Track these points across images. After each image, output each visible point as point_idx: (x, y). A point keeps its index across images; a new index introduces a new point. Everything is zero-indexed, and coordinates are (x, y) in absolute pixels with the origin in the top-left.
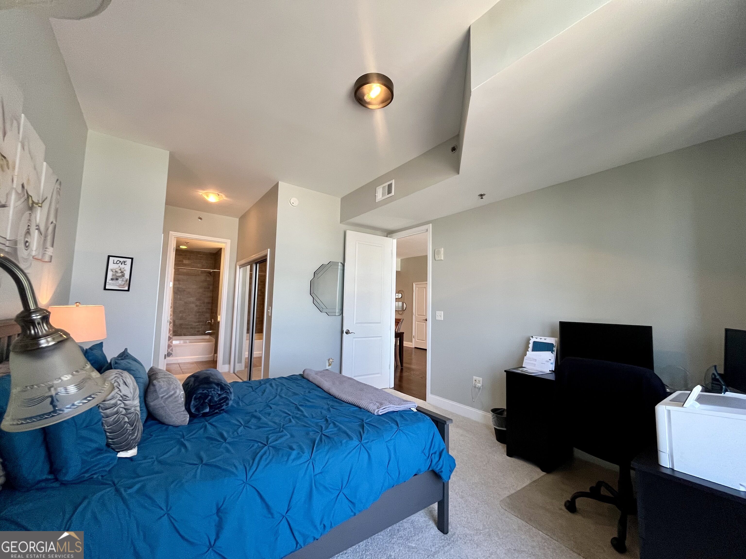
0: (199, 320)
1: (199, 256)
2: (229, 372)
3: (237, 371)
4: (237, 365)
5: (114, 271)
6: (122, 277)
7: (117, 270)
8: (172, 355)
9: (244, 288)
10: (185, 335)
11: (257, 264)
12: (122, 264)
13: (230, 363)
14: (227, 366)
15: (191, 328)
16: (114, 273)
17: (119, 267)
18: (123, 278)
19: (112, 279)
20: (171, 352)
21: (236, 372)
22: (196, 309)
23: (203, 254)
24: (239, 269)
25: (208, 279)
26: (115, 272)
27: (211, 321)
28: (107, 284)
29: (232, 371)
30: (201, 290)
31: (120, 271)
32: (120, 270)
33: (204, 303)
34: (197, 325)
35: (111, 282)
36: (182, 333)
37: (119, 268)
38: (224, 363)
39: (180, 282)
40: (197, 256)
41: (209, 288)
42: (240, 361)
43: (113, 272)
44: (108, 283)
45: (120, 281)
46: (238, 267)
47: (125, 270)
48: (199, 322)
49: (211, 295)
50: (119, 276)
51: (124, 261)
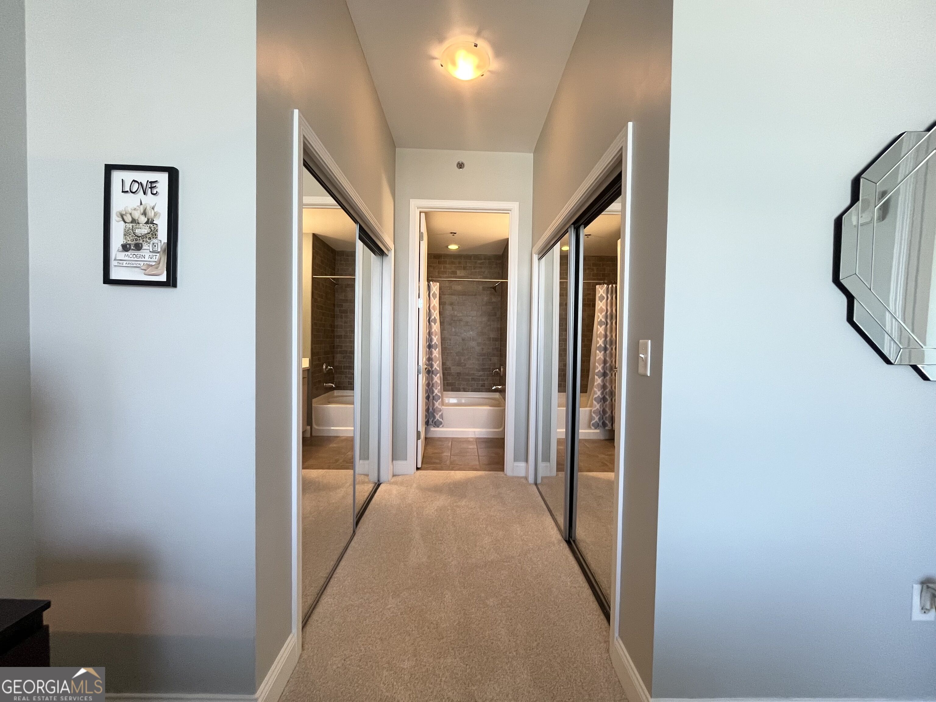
0: (484, 367)
1: (479, 261)
2: (526, 478)
3: (543, 478)
4: (542, 465)
5: (128, 219)
6: (150, 238)
7: (137, 215)
8: (442, 426)
9: (550, 304)
10: (465, 390)
11: (579, 227)
12: (145, 193)
13: (527, 461)
14: (523, 464)
15: (473, 379)
16: (130, 226)
17: (141, 204)
18: (155, 241)
19: (125, 248)
20: (441, 420)
21: (539, 481)
22: (478, 349)
23: (485, 259)
24: (537, 261)
25: (494, 300)
26: (132, 222)
27: (500, 370)
28: (113, 263)
29: (531, 479)
30: (485, 319)
31: (143, 219)
32: (144, 213)
33: (489, 339)
34: (481, 376)
35: (122, 255)
36: (461, 387)
37: (142, 209)
38: (516, 459)
39: (455, 307)
40: (476, 263)
41: (496, 314)
42: (546, 458)
43: (125, 222)
44: (115, 260)
45: (146, 253)
46: (535, 257)
47: (156, 214)
48: (483, 370)
49: (499, 326)
50: (143, 236)
51: (151, 182)
